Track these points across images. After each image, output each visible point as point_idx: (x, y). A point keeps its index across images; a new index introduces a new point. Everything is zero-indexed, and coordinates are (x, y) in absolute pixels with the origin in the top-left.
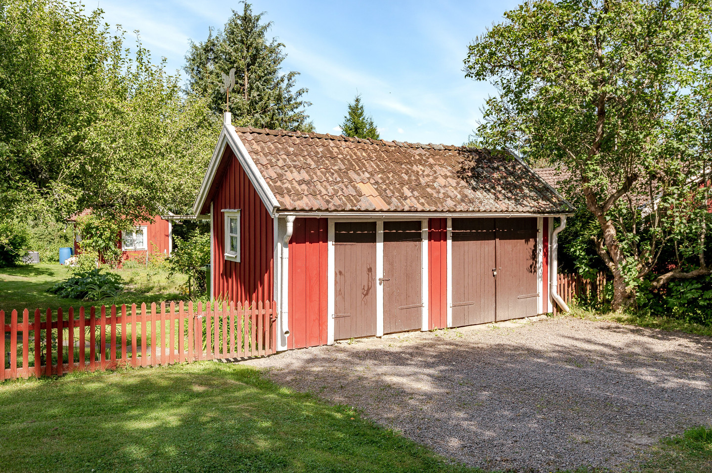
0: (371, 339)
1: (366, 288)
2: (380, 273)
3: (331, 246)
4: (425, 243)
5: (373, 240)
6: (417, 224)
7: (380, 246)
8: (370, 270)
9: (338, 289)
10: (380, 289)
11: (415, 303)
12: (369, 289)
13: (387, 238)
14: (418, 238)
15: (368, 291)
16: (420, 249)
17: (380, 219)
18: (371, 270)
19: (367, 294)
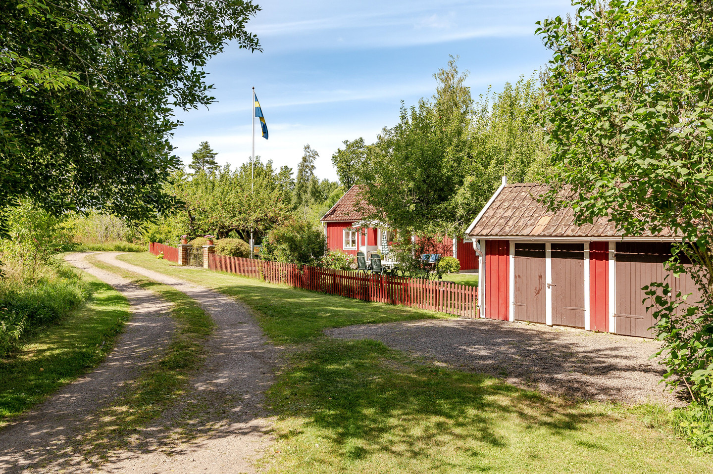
0: (544, 325)
1: (537, 289)
2: (549, 279)
3: (512, 258)
4: (587, 261)
5: (543, 255)
6: (580, 246)
7: (548, 261)
8: (540, 277)
9: (517, 287)
10: (549, 292)
11: (578, 307)
12: (540, 290)
13: (554, 255)
14: (581, 256)
15: (540, 291)
16: (583, 265)
17: (548, 241)
18: (542, 277)
19: (538, 293)
